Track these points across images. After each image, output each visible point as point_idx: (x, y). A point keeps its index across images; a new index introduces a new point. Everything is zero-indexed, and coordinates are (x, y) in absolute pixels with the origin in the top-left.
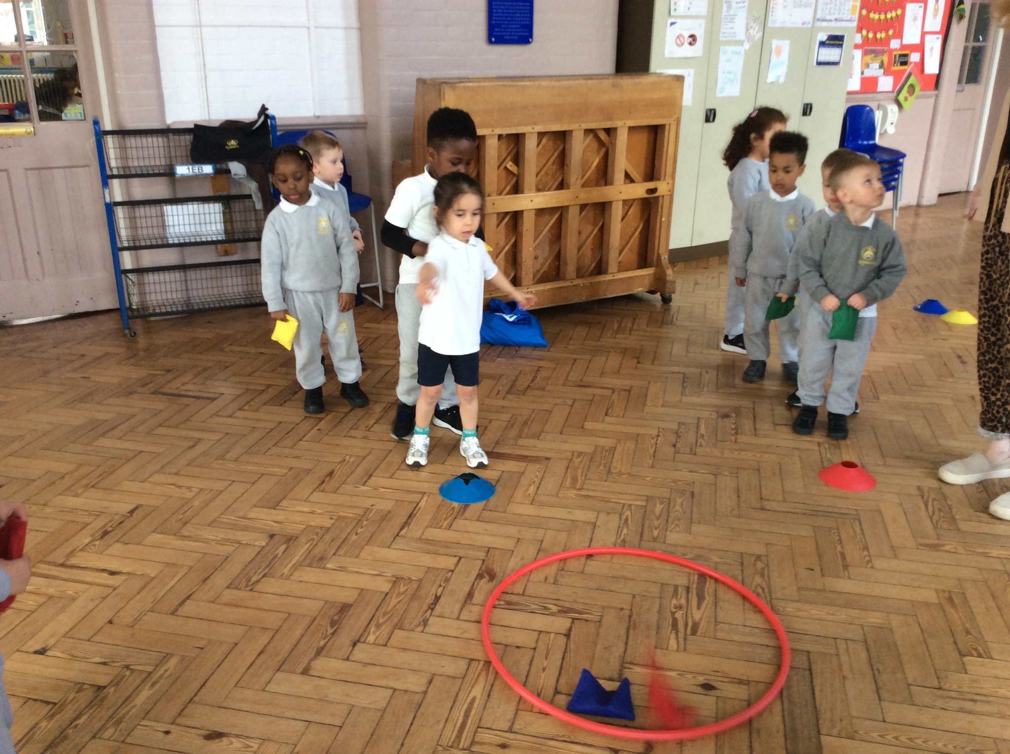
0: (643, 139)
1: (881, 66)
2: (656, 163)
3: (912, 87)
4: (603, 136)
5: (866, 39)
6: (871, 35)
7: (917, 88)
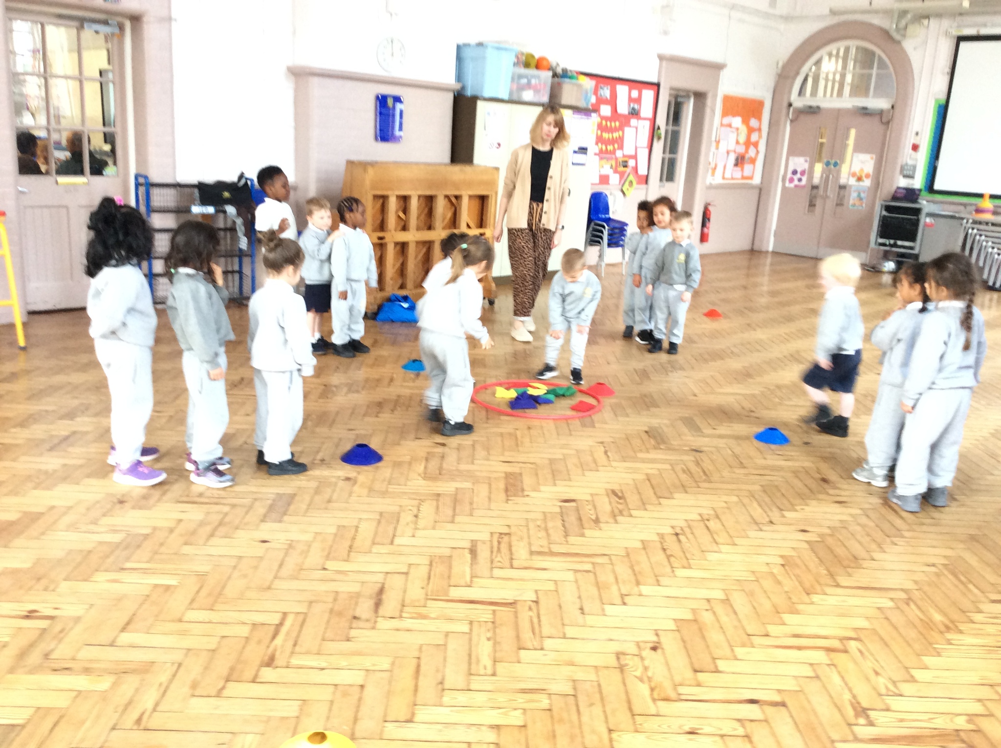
0: (476, 203)
1: (611, 167)
2: (484, 218)
3: (631, 182)
4: (454, 200)
5: (601, 151)
6: (604, 148)
7: (634, 183)
